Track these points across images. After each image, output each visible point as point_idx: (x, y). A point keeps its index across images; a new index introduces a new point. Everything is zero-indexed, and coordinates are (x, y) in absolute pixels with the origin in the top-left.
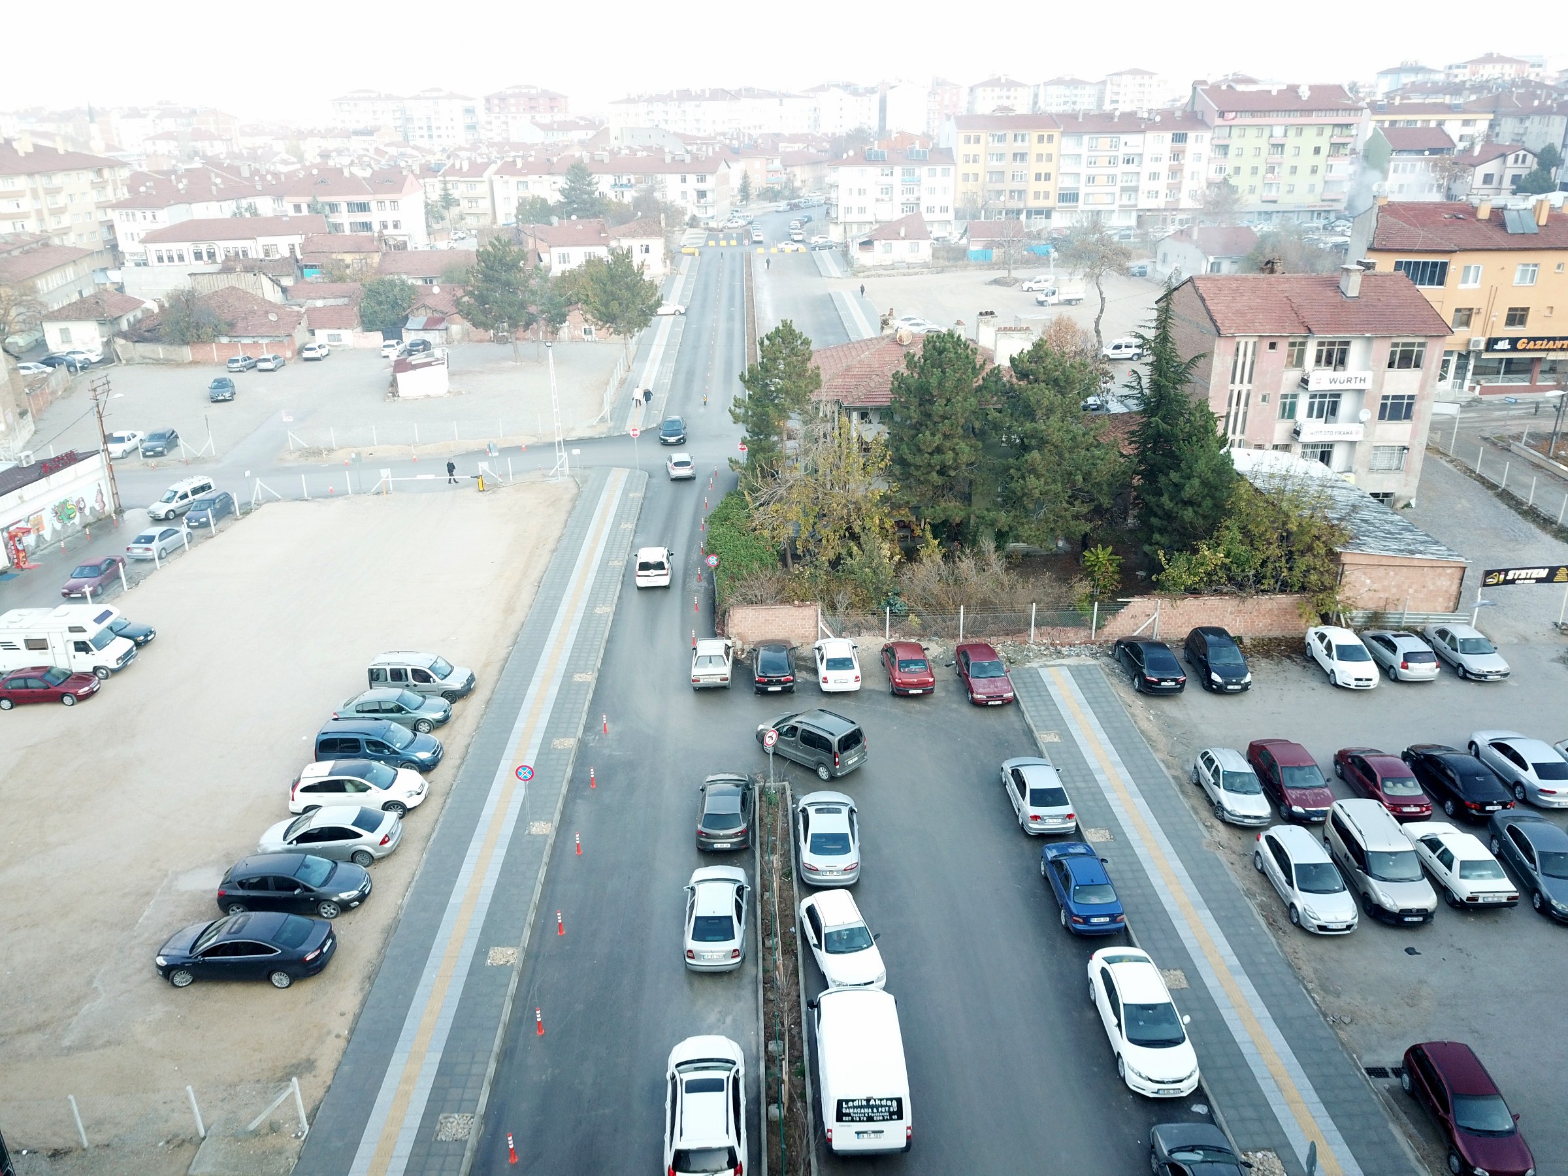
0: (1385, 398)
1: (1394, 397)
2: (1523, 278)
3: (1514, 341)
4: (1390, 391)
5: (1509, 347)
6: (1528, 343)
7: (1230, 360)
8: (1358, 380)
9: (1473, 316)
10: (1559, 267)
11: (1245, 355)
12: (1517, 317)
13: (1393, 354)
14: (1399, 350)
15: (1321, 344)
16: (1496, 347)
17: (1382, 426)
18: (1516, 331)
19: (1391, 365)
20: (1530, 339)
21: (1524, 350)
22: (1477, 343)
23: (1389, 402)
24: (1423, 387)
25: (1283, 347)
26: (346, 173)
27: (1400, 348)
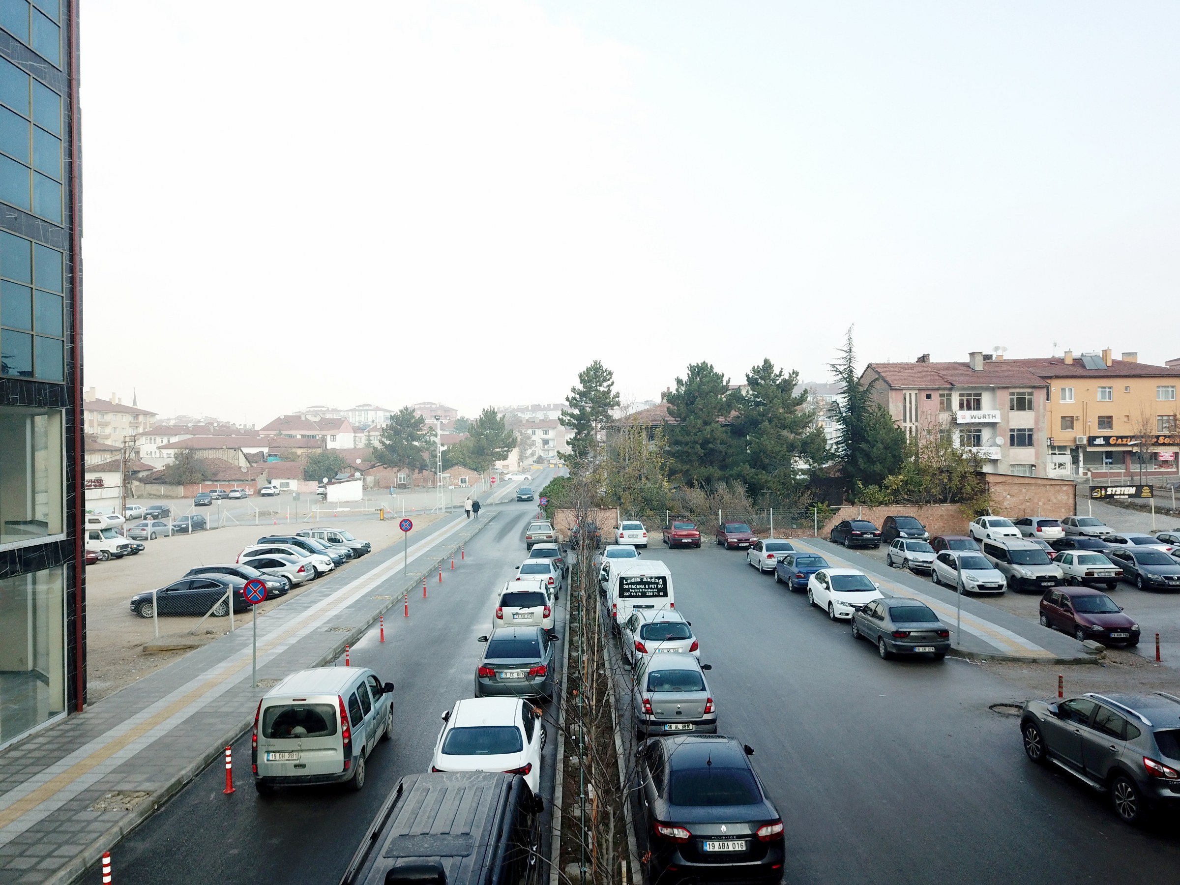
0: (1012, 430)
1: (1019, 430)
2: (1103, 396)
3: (1107, 439)
4: (1015, 425)
5: (1104, 443)
6: (1117, 440)
7: (901, 406)
8: (991, 416)
9: (1075, 421)
10: (1126, 389)
11: (911, 403)
12: (1106, 421)
13: (1012, 400)
14: (1015, 397)
15: (961, 395)
16: (1095, 443)
17: (1013, 450)
18: (1107, 432)
19: (1012, 409)
20: (1118, 437)
21: (1115, 445)
22: (1081, 439)
23: (1015, 434)
24: (1037, 421)
25: (935, 396)
26: (303, 418)
27: (1016, 396)
